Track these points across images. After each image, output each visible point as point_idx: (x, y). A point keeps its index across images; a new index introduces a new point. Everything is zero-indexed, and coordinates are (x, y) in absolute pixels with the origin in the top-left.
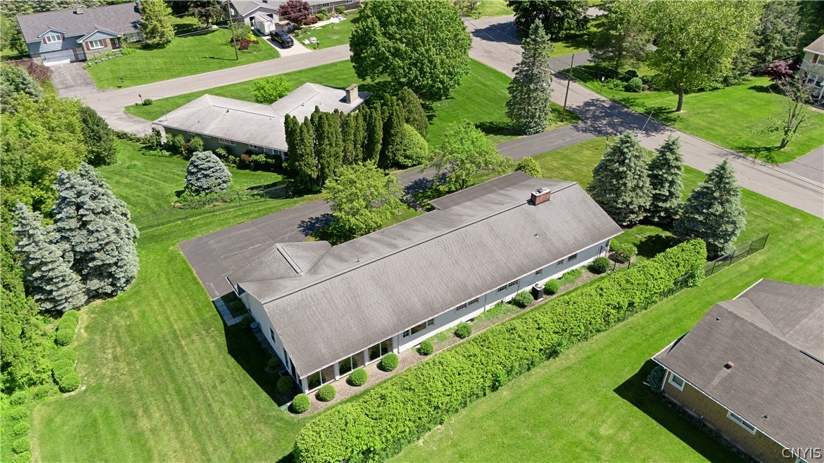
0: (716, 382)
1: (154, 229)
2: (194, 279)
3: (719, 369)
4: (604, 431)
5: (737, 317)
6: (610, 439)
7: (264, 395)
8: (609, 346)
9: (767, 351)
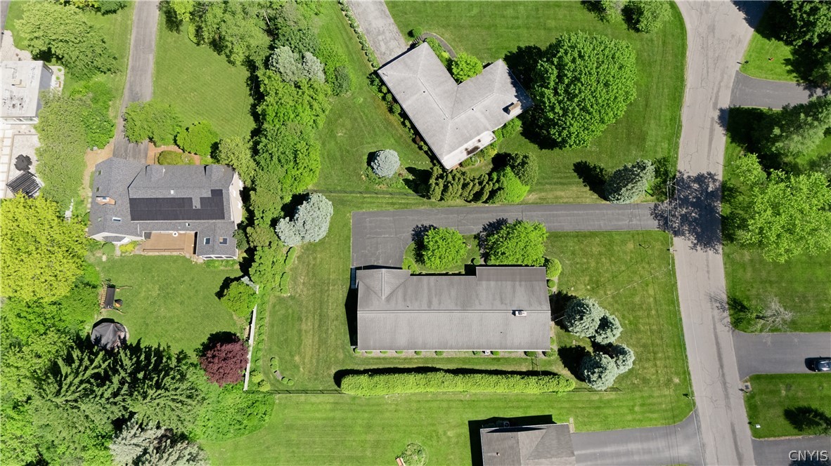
0: (489, 454)
1: (346, 195)
2: (350, 246)
3: (494, 452)
4: (449, 433)
5: (518, 443)
6: (449, 438)
7: (348, 336)
8: (486, 401)
9: (513, 461)
